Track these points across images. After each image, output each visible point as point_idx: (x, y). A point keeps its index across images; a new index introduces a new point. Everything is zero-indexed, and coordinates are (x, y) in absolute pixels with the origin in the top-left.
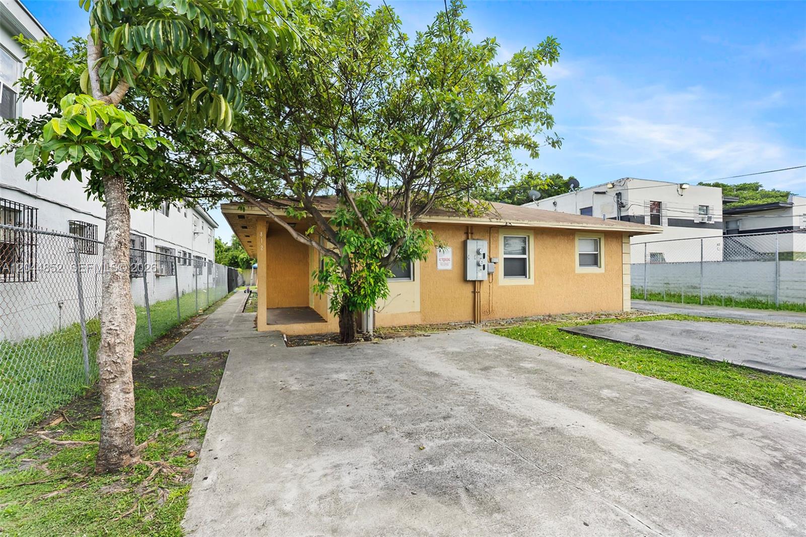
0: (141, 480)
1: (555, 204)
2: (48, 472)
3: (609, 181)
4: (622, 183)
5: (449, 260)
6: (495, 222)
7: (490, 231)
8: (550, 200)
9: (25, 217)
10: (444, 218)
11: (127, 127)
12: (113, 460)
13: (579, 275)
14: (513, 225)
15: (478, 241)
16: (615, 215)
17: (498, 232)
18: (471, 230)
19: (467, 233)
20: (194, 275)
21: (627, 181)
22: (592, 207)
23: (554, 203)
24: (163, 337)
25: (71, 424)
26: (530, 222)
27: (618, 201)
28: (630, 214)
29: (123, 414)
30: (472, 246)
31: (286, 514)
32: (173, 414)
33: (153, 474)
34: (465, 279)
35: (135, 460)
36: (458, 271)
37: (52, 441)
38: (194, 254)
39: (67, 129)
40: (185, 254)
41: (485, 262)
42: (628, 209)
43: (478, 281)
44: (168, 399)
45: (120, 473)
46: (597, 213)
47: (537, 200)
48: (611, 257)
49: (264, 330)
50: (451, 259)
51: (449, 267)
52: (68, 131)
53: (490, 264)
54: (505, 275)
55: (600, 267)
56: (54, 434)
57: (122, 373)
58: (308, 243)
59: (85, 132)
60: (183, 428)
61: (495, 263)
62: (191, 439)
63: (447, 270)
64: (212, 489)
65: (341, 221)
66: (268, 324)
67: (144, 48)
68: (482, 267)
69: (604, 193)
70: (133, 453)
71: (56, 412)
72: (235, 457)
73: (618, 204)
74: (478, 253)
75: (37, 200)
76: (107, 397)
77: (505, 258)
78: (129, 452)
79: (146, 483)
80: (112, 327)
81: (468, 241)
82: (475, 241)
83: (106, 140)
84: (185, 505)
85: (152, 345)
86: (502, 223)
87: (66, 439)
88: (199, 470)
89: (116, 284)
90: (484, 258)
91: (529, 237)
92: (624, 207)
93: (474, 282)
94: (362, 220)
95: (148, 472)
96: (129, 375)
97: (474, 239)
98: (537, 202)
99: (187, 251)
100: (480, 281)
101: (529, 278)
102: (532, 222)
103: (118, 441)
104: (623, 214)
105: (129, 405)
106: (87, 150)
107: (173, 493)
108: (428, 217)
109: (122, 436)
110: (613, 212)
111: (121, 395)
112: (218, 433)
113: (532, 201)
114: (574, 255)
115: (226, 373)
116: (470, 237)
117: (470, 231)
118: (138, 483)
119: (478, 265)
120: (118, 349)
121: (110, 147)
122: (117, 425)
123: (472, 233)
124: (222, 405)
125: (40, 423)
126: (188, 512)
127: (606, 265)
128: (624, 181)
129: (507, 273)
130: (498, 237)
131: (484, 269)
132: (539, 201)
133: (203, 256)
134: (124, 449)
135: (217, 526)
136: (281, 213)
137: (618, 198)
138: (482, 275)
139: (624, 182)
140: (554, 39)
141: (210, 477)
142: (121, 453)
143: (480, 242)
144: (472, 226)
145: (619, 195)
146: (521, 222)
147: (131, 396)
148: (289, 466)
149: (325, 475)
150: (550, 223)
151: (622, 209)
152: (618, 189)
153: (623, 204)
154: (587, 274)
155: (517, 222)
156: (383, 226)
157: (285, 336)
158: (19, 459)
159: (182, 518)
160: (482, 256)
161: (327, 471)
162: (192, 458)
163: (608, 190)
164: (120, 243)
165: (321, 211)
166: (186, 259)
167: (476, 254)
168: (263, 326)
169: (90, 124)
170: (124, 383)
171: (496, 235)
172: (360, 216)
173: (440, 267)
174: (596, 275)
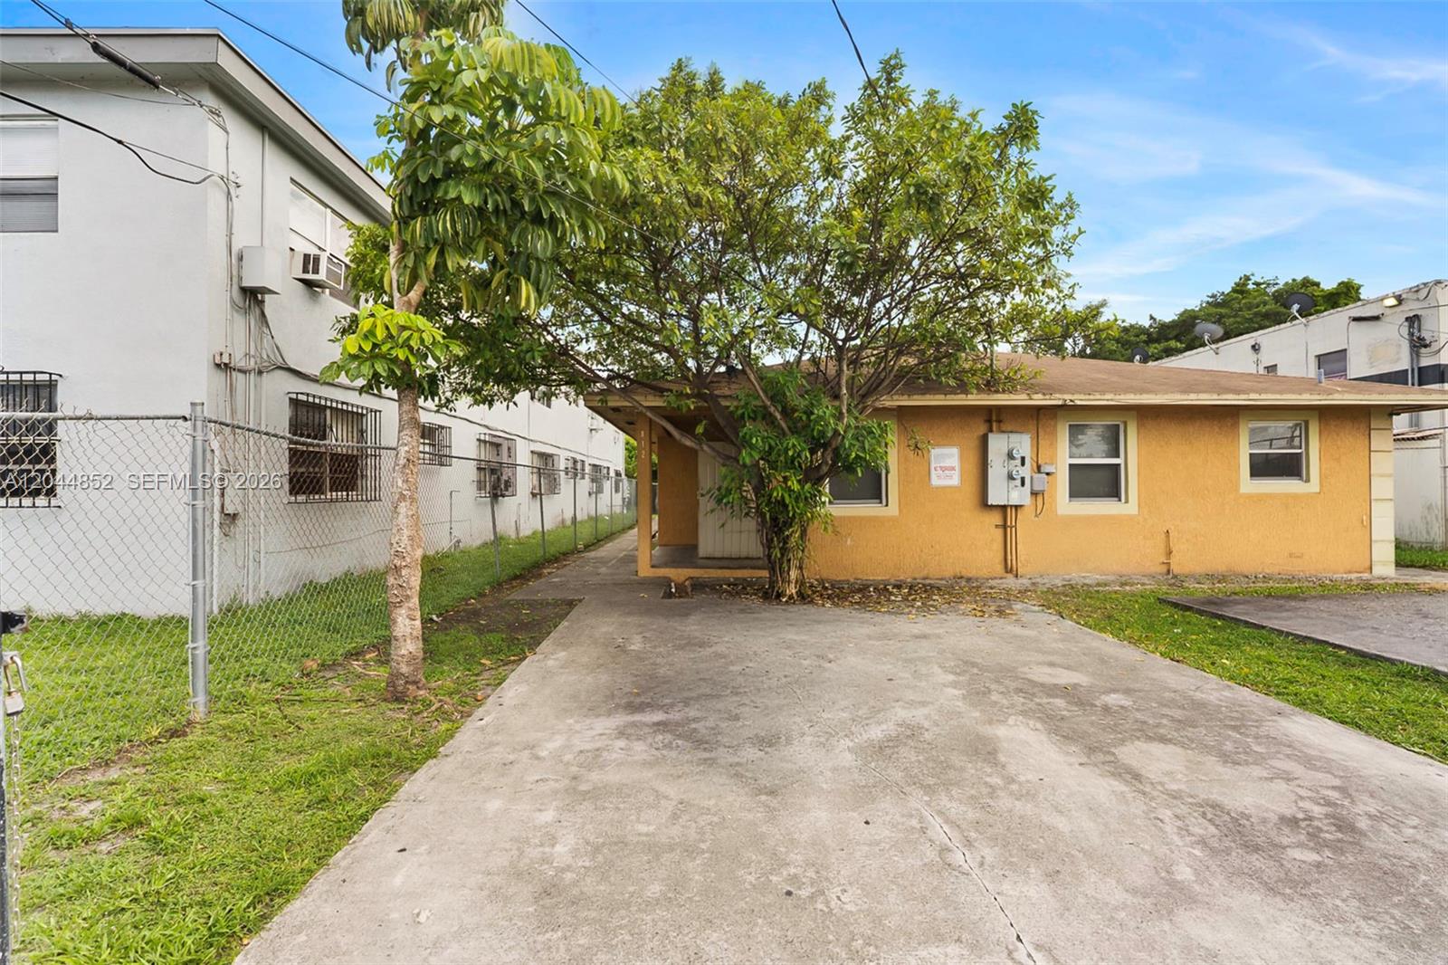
0: (422, 711)
1: (1255, 348)
2: (349, 695)
3: (1390, 292)
4: (1423, 293)
5: (953, 469)
6: (1039, 400)
7: (1037, 418)
8: (1248, 340)
9: (368, 422)
10: (937, 397)
11: (416, 335)
12: (400, 688)
13: (1250, 497)
14: (1079, 403)
15: (1010, 435)
16: (1404, 364)
17: (1054, 417)
18: (998, 415)
19: (989, 421)
20: (590, 494)
21: (1438, 289)
22: (1345, 350)
23: (1253, 347)
24: (516, 577)
25: (383, 659)
26: (1118, 397)
27: (1411, 334)
28: (1442, 362)
29: (409, 641)
30: (997, 444)
31: (538, 758)
32: (483, 661)
33: (433, 708)
34: (984, 504)
35: (421, 692)
36: (971, 489)
37: (361, 670)
38: (588, 461)
39: (360, 346)
40: (575, 462)
41: (1026, 472)
42: (1439, 351)
43: (1011, 506)
44: (485, 646)
45: (406, 703)
46: (1358, 366)
47: (1214, 342)
48: (1338, 460)
49: (647, 575)
50: (957, 468)
51: (954, 480)
52: (361, 348)
53: (1036, 476)
54: (1071, 496)
55: (1308, 480)
56: (366, 665)
57: (408, 597)
58: (697, 447)
59: (375, 346)
60: (486, 675)
61: (1048, 474)
62: (488, 685)
63: (950, 487)
64: (482, 729)
65: (743, 413)
66: (653, 567)
67: (436, 242)
68: (1018, 482)
69: (1376, 318)
70: (420, 685)
71: (373, 646)
72: (522, 707)
73: (1411, 341)
74: (1010, 456)
75: (383, 400)
76: (395, 622)
77: (1070, 465)
78: (415, 683)
79: (425, 715)
80: (399, 549)
81: (990, 435)
82: (1005, 436)
83: (394, 353)
84: (452, 737)
85: (498, 586)
86: (1056, 400)
87: (374, 670)
88: (479, 712)
89: (403, 504)
90: (1023, 464)
91: (1125, 423)
92: (1426, 346)
93: (1004, 508)
94: (772, 409)
95: (430, 705)
96: (416, 600)
97: (1003, 432)
98: (1214, 346)
99: (579, 457)
100: (1017, 507)
101: (1127, 502)
102: (1122, 397)
103: (404, 669)
104: (1425, 362)
105: (415, 633)
106: (376, 366)
107: (444, 726)
108: (906, 397)
109: (408, 664)
110: (1398, 359)
111: (407, 621)
112: (517, 683)
113: (1204, 345)
114: (1237, 458)
115: (565, 623)
116: (994, 429)
117: (994, 418)
118: (418, 713)
119: (1011, 477)
120: (404, 572)
121: (395, 360)
122: (403, 652)
123: (999, 421)
124: (536, 657)
125: (356, 654)
126: (451, 742)
127: (1322, 478)
128: (1425, 291)
129: (1074, 494)
130: (1055, 426)
131: (1023, 484)
132: (1221, 344)
133: (605, 464)
134: (410, 679)
135: (468, 756)
136: (659, 402)
137: (1411, 326)
138: (1018, 496)
139: (1427, 290)
140: (1026, 105)
141: (485, 719)
142: (407, 682)
143: (1014, 437)
144: (1000, 409)
145: (1413, 320)
146: (1099, 397)
147: (418, 623)
148: (571, 721)
149: (601, 735)
150: (1166, 397)
151: (1423, 350)
152: (1411, 308)
153: (1423, 339)
154: (1271, 496)
155: (1087, 397)
156: (804, 418)
157: (673, 584)
158: (330, 682)
159: (443, 745)
160: (1018, 462)
161: (607, 731)
162: (479, 702)
163: (1388, 312)
164: (408, 460)
165: (720, 396)
166: (575, 469)
167: (1006, 458)
168: (645, 570)
169: (380, 338)
170: (410, 608)
171: (1052, 423)
172: (769, 403)
173: (935, 481)
174: (1295, 497)
